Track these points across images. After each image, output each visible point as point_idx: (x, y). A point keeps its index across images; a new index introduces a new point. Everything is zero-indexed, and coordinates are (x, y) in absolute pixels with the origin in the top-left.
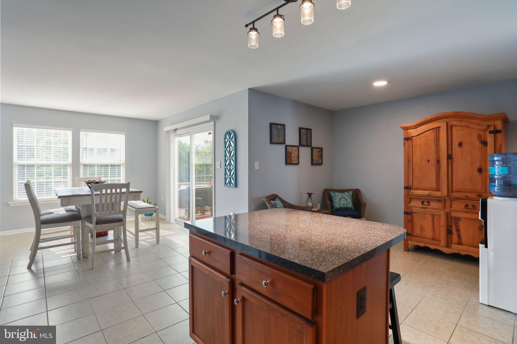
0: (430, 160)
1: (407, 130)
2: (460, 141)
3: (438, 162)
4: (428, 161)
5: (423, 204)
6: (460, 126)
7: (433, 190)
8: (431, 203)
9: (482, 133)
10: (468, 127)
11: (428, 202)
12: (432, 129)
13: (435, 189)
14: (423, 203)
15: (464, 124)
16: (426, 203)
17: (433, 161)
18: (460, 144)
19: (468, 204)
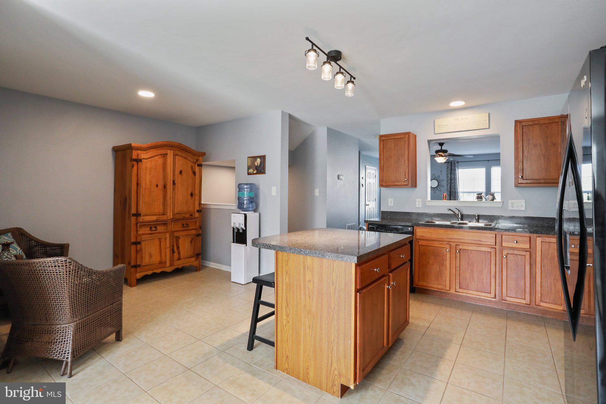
0: (158, 185)
1: (137, 151)
2: (180, 169)
3: (165, 187)
4: (157, 186)
5: (151, 230)
6: (181, 156)
7: (159, 215)
8: (158, 228)
9: (193, 165)
10: (186, 158)
11: (156, 227)
12: (161, 155)
13: (161, 214)
14: (151, 228)
15: (183, 155)
16: (153, 229)
17: (161, 186)
18: (181, 172)
19: (184, 223)
